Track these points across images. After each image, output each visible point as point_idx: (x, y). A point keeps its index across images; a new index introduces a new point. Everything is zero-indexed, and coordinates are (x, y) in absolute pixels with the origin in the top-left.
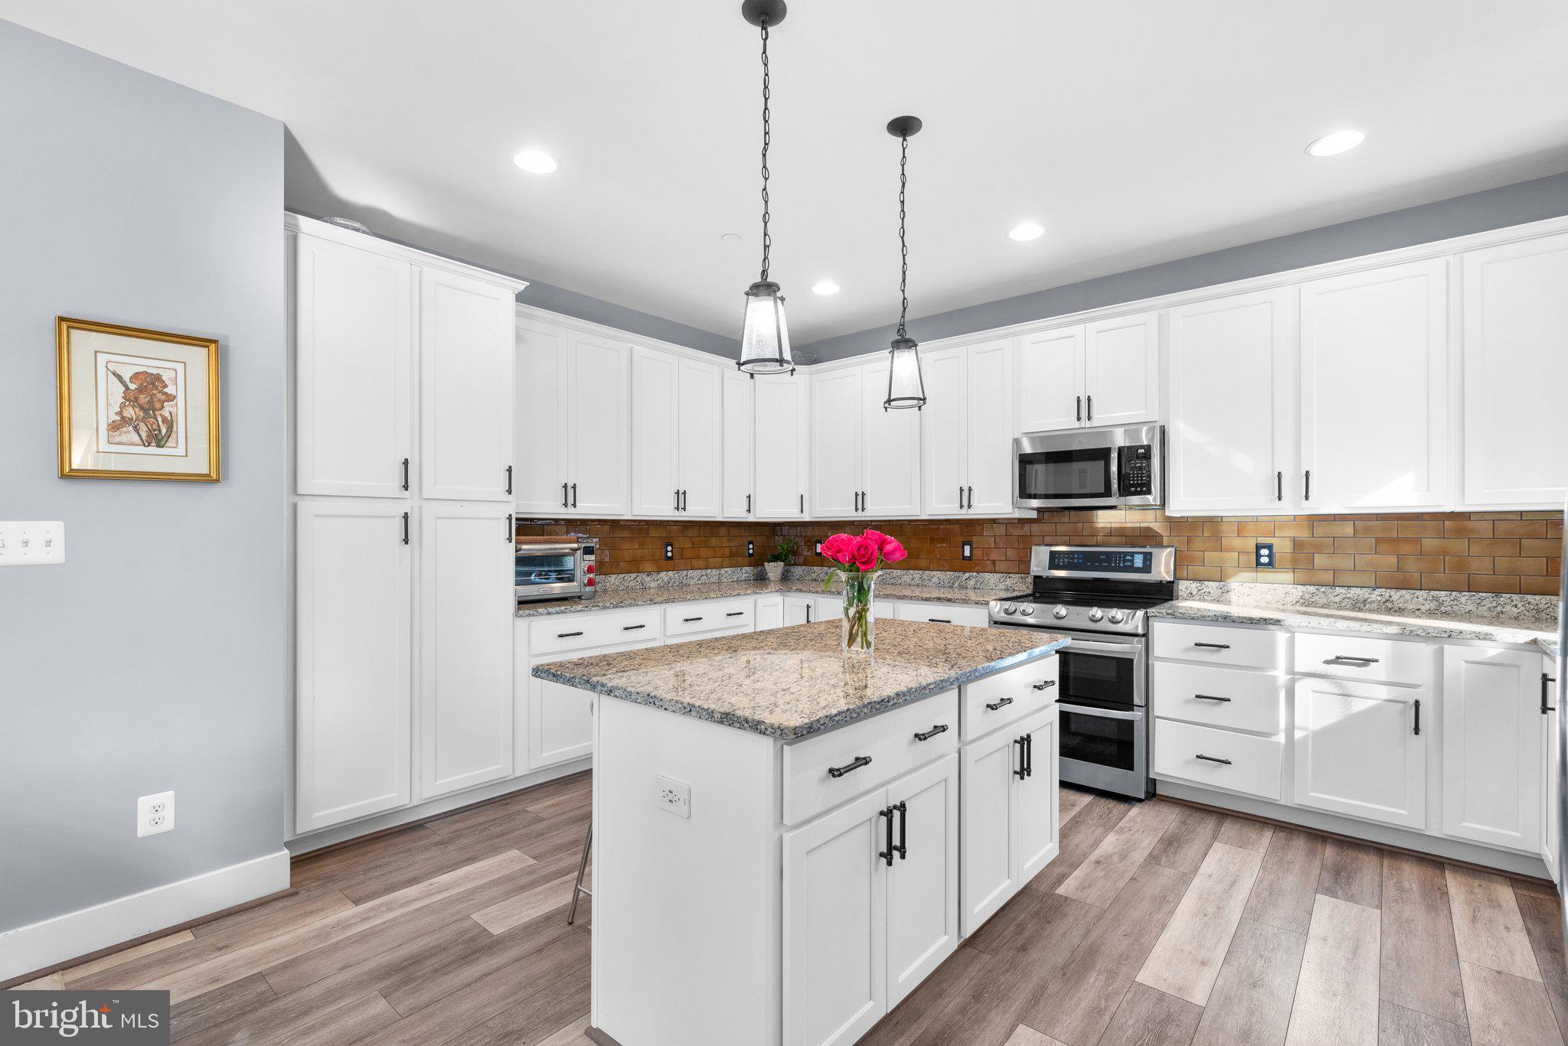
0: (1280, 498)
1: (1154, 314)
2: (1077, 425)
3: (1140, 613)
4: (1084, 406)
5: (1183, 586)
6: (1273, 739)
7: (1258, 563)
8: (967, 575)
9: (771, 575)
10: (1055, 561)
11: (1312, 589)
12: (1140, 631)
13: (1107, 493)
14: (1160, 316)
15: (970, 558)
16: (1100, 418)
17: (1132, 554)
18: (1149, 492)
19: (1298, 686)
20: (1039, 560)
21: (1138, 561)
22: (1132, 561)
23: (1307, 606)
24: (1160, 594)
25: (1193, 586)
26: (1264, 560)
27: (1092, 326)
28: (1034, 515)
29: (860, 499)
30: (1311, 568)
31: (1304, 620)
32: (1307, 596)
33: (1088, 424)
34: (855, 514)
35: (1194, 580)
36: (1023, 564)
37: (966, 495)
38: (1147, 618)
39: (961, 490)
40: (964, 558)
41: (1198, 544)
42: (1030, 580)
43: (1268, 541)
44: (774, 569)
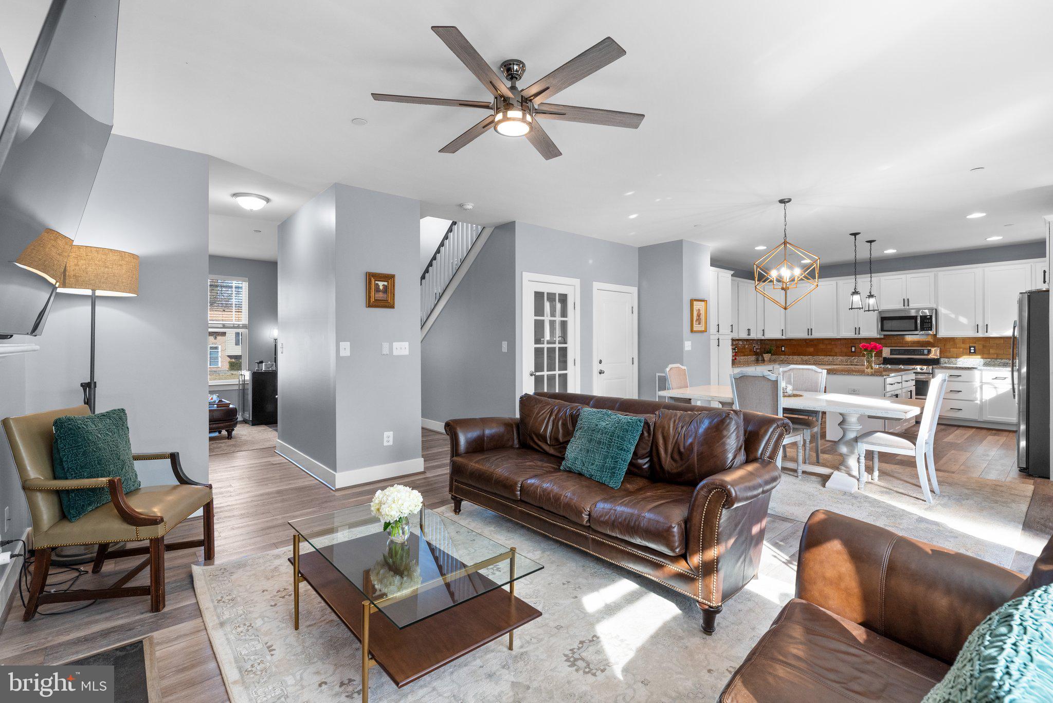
0: (978, 332)
1: (933, 273)
2: (903, 308)
3: (931, 367)
4: (906, 302)
5: (942, 360)
6: (976, 402)
7: (970, 352)
8: (854, 358)
9: (766, 359)
10: (892, 352)
11: (989, 360)
12: (931, 372)
13: (916, 329)
14: (935, 274)
15: (855, 352)
16: (912, 305)
17: (923, 350)
18: (931, 330)
19: (984, 387)
20: (886, 352)
21: (926, 352)
22: (923, 352)
23: (986, 365)
24: (935, 362)
25: (946, 360)
26: (972, 351)
27: (909, 276)
28: (882, 337)
29: (810, 331)
30: (989, 354)
31: (985, 368)
32: (987, 362)
33: (907, 307)
34: (808, 336)
35: (947, 358)
36: (879, 354)
37: (857, 330)
38: (933, 368)
39: (856, 328)
40: (852, 352)
41: (948, 346)
42: (881, 359)
43: (974, 345)
44: (767, 356)
